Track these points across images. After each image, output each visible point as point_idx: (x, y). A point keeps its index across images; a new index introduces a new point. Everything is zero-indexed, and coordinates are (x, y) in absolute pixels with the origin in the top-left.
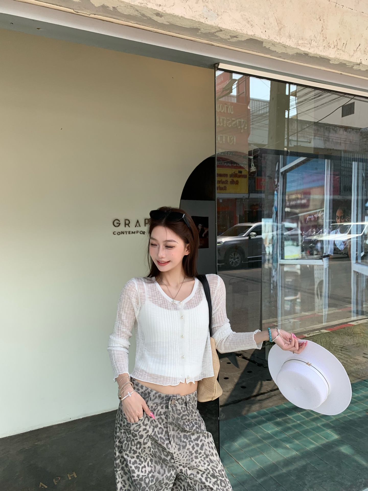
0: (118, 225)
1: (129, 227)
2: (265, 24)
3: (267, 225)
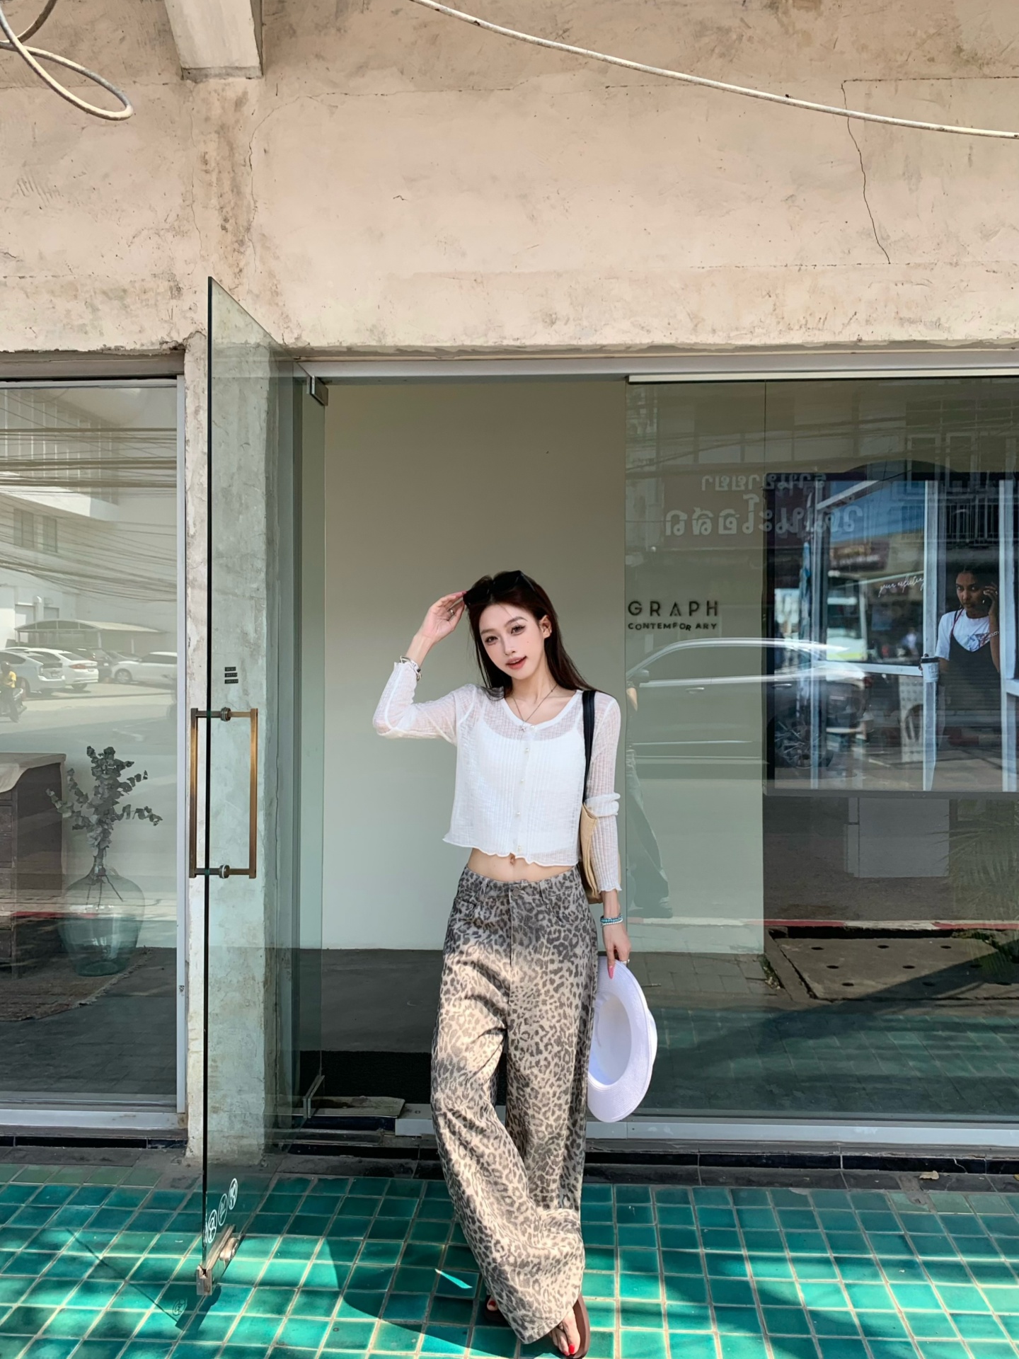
0: (638, 611)
1: (659, 615)
2: (669, 324)
3: (788, 600)
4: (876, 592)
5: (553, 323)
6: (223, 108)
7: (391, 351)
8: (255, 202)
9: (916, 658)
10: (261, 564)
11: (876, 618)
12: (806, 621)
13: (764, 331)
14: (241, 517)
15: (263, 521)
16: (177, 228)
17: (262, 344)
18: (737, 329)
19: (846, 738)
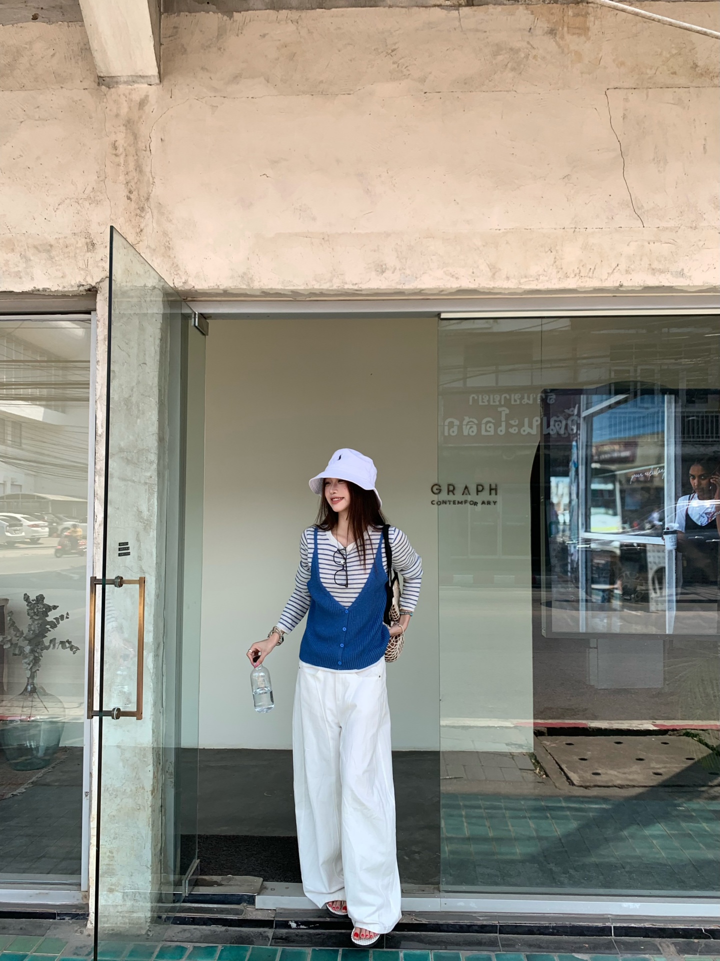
0: (438, 491)
1: (454, 494)
3: (561, 486)
4: (628, 480)
5: (383, 272)
6: (130, 108)
7: (258, 293)
8: (153, 178)
9: (660, 532)
10: (153, 457)
11: (629, 500)
12: (574, 502)
13: (547, 278)
14: (139, 421)
15: (156, 424)
16: (92, 197)
17: (157, 286)
18: (526, 277)
19: (607, 593)
